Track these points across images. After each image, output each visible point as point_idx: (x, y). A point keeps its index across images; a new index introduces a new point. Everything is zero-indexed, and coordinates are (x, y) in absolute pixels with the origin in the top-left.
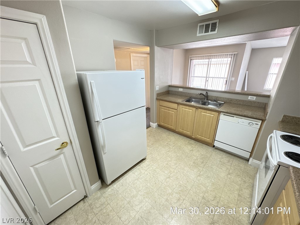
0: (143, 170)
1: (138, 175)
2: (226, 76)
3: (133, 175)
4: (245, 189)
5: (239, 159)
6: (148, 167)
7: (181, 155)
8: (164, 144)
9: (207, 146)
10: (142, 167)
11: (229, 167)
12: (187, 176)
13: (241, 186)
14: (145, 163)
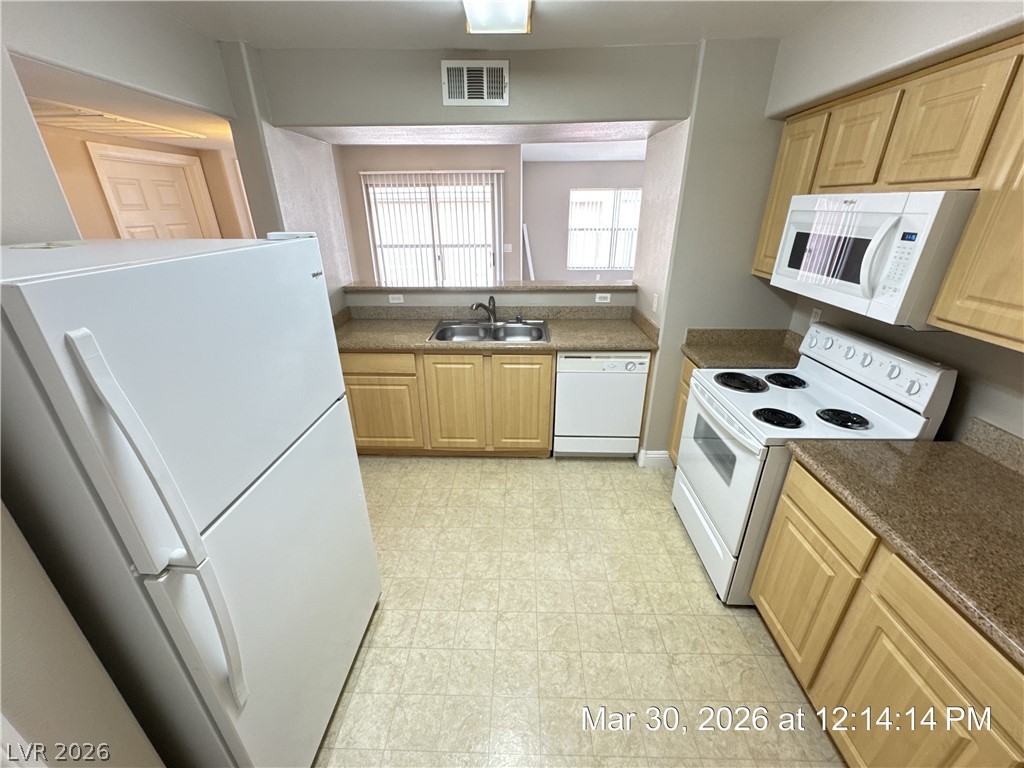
0: (393, 653)
1: (391, 684)
2: (490, 241)
3: (369, 702)
4: (669, 530)
5: (617, 464)
6: (409, 631)
7: (488, 524)
8: (410, 512)
9: (534, 461)
10: (386, 645)
11: (612, 495)
12: (546, 579)
13: (659, 527)
14: (385, 622)
